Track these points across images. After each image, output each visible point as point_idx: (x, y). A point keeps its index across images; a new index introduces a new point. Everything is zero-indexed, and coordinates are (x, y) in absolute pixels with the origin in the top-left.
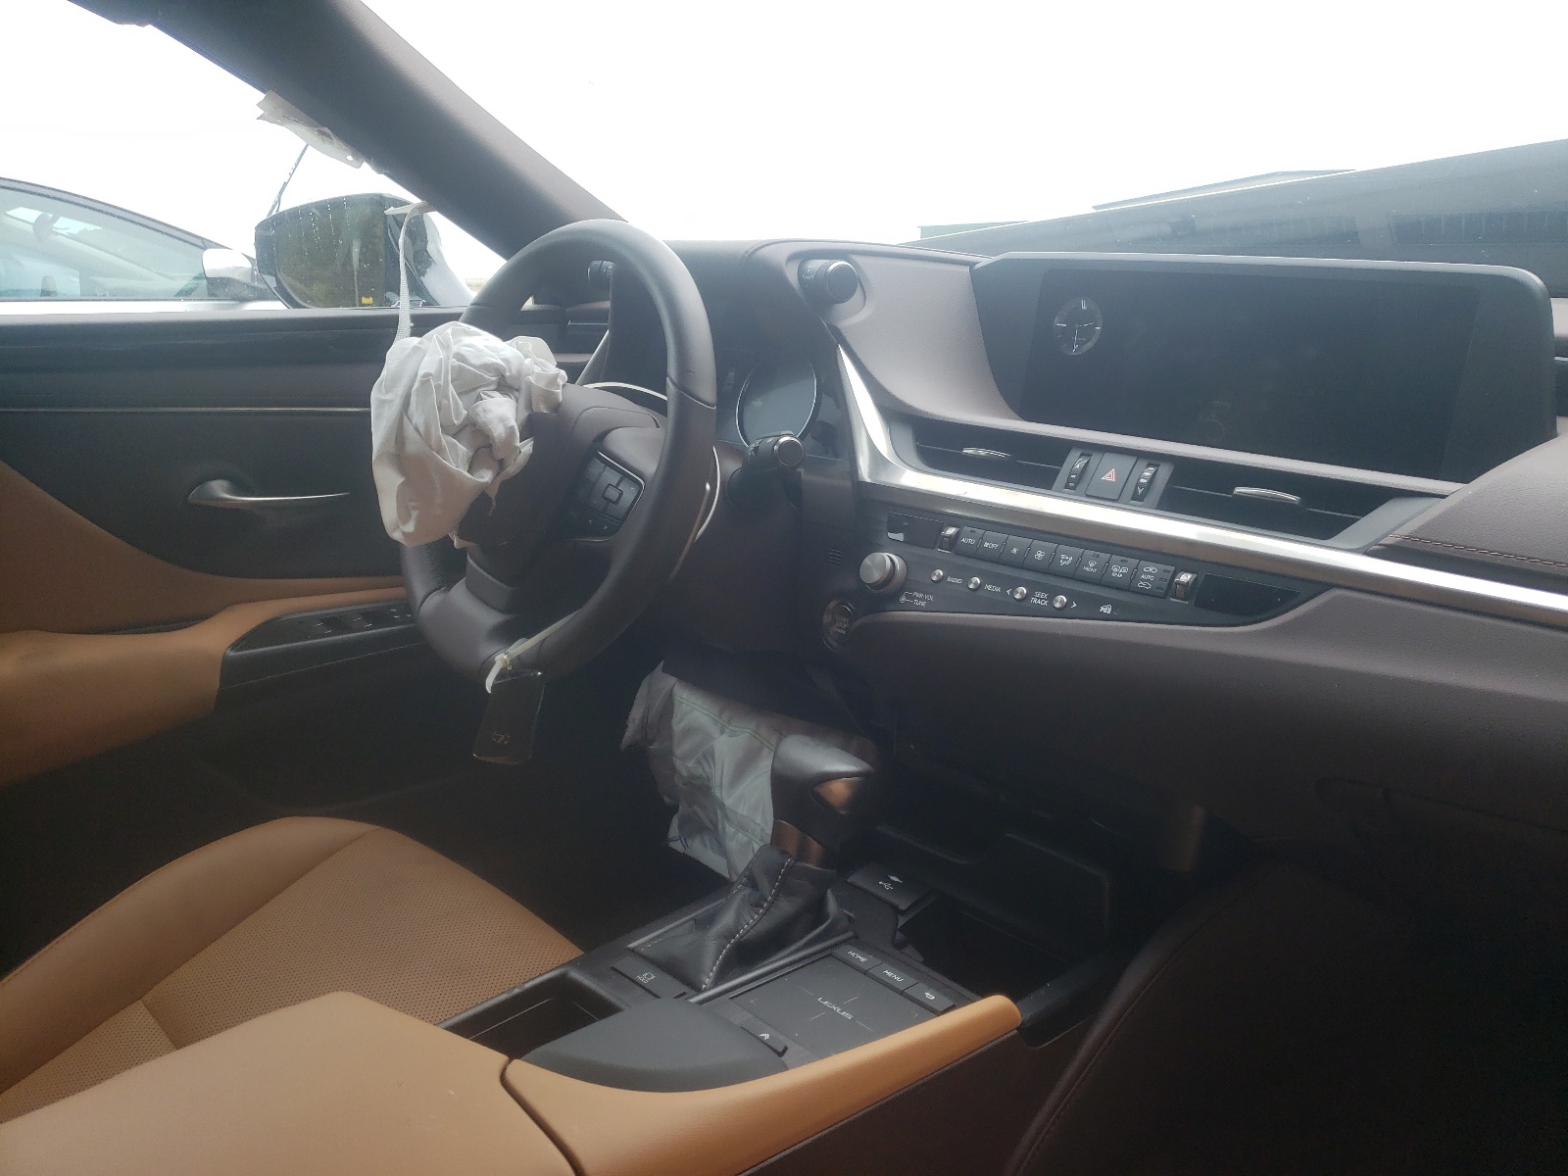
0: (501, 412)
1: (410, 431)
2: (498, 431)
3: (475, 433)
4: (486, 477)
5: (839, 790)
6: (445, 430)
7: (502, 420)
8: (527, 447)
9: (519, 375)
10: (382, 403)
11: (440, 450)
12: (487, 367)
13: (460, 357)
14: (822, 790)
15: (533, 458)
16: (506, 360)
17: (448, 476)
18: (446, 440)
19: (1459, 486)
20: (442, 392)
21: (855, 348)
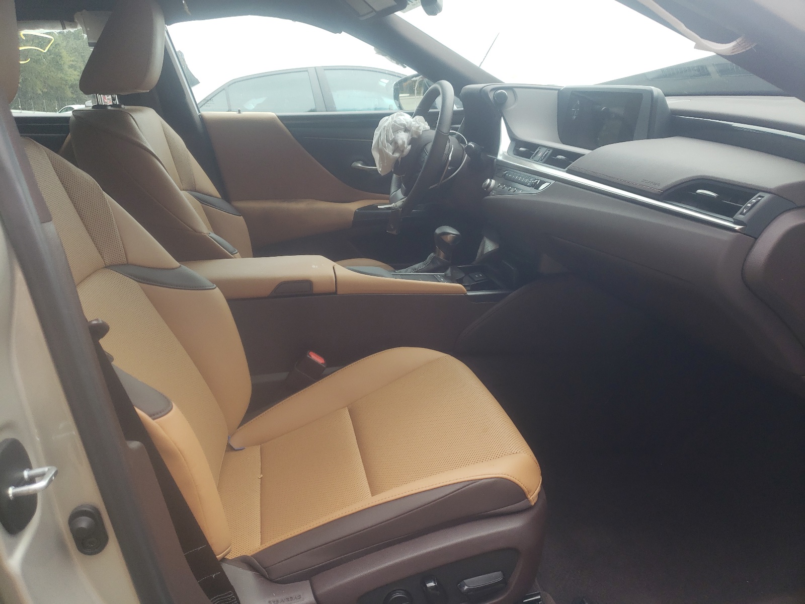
0: (403, 137)
1: (380, 143)
2: (400, 142)
3: (394, 142)
4: (397, 155)
5: (449, 238)
6: (388, 141)
7: (402, 139)
8: (409, 147)
9: (410, 127)
10: (376, 134)
11: (385, 147)
12: (401, 124)
13: (395, 122)
14: (444, 237)
15: (411, 151)
16: (407, 123)
17: (387, 154)
18: (387, 144)
19: (590, 151)
20: (388, 131)
21: (506, 118)
